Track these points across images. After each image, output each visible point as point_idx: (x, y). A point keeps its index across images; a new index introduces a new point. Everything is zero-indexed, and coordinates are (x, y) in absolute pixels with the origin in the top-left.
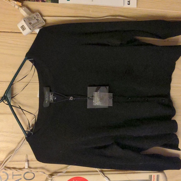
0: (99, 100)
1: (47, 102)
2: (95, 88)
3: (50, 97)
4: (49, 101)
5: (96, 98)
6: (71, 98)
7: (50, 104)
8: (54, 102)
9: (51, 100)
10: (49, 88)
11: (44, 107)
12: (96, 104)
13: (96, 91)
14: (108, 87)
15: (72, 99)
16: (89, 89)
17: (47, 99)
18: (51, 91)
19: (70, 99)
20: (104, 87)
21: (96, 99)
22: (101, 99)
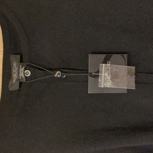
0: (110, 78)
1: (14, 80)
2: (103, 56)
3: (20, 71)
4: (18, 79)
5: (103, 74)
6: (58, 74)
7: (21, 84)
8: (26, 80)
9: (22, 77)
10: (19, 56)
11: (10, 90)
12: (104, 85)
13: (105, 62)
14: (126, 56)
15: (59, 76)
16: (91, 57)
17: (15, 76)
18: (21, 61)
19: (56, 76)
20: (119, 56)
21: (105, 76)
22: (114, 77)
